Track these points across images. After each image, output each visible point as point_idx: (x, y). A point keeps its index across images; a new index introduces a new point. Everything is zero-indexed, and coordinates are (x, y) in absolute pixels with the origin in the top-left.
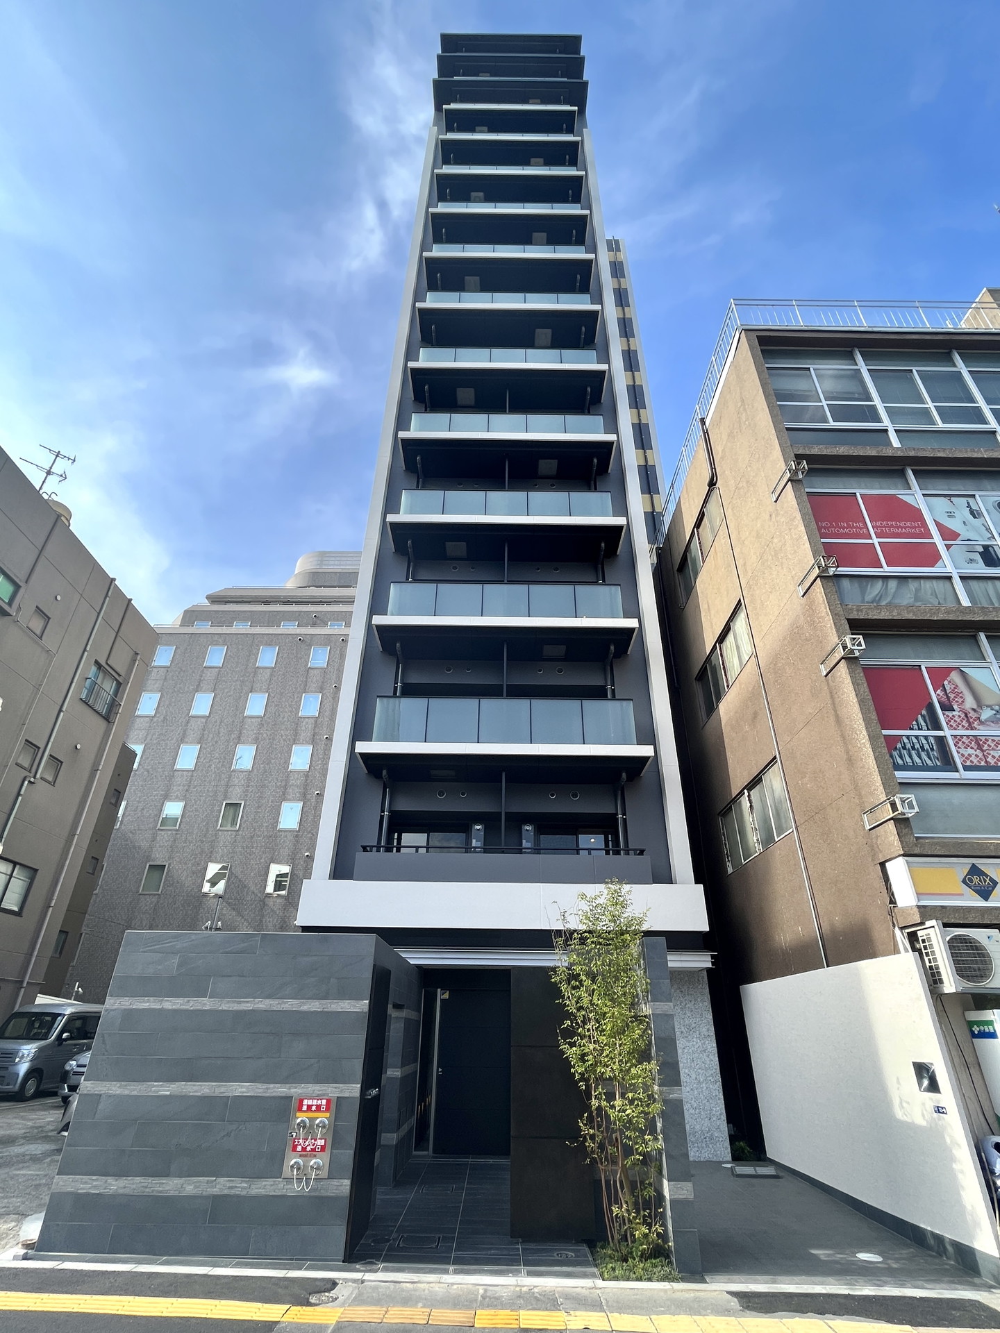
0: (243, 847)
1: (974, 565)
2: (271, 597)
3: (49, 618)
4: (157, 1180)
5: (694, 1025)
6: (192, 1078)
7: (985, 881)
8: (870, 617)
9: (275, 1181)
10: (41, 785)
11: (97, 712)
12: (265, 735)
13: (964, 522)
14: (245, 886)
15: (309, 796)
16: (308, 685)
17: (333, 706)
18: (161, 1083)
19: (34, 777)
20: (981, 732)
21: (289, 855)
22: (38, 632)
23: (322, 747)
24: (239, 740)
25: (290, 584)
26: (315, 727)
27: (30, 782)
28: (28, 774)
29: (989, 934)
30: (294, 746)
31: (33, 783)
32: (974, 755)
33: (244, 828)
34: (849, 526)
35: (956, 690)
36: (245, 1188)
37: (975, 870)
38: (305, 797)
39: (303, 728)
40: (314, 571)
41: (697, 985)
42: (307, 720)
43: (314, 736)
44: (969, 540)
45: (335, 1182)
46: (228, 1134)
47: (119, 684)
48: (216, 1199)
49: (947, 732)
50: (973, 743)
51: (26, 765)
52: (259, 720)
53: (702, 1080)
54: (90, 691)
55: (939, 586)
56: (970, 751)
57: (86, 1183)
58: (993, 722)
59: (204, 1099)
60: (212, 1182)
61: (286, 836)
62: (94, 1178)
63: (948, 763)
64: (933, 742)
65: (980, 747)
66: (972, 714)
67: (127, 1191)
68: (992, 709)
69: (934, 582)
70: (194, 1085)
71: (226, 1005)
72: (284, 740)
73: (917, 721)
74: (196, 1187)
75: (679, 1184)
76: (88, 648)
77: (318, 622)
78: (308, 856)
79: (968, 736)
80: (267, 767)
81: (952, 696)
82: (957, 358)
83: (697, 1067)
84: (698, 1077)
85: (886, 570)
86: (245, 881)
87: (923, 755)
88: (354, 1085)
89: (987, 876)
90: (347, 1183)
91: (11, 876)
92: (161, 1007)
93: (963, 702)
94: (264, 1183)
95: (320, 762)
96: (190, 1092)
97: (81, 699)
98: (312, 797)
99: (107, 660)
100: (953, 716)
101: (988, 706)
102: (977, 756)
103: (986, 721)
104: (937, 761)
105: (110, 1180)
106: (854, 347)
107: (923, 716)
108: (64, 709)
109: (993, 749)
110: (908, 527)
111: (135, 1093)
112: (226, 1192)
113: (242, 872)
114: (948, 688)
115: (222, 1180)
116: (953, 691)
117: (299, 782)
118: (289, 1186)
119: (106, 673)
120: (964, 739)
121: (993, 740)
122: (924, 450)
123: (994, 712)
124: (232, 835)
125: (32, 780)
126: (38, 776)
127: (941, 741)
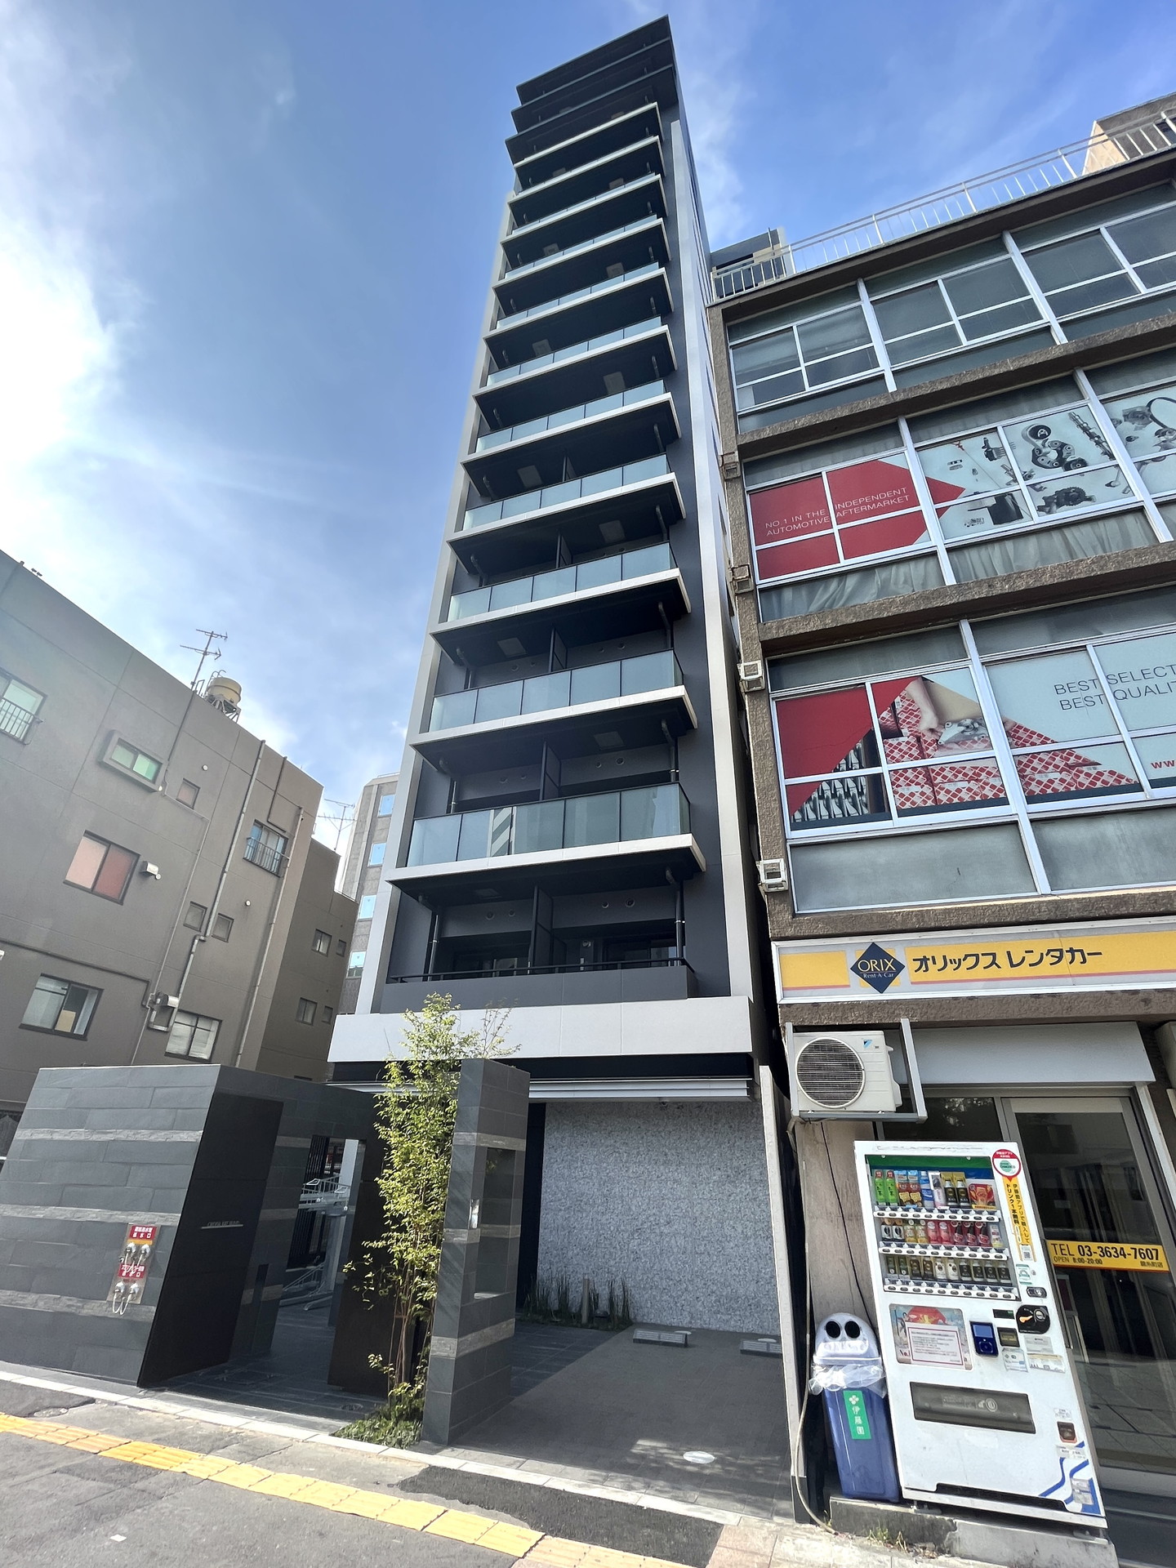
1: (977, 526)
3: (199, 788)
4: (21, 1295)
5: (743, 1168)
7: (885, 965)
8: (793, 632)
9: (100, 1303)
10: (214, 944)
11: (263, 869)
13: (974, 470)
18: (39, 1207)
19: (205, 936)
20: (936, 759)
22: (190, 802)
27: (200, 940)
28: (198, 933)
29: (866, 1038)
31: (204, 941)
32: (918, 792)
34: (805, 519)
35: (910, 708)
36: (78, 1307)
37: (874, 952)
41: (750, 1118)
44: (975, 493)
45: (145, 1309)
47: (286, 840)
48: (57, 1315)
49: (885, 768)
50: (921, 776)
51: (196, 925)
53: (749, 1234)
54: (255, 850)
55: (916, 570)
56: (914, 788)
58: (957, 743)
59: (66, 1223)
60: (58, 1299)
63: (879, 809)
64: (864, 783)
65: (930, 781)
66: (929, 737)
68: (960, 725)
69: (912, 564)
71: (95, 1136)
73: (847, 759)
74: (45, 1303)
75: (443, 1340)
76: (244, 810)
79: (914, 769)
81: (902, 716)
82: (1010, 242)
83: (745, 1219)
84: (745, 1230)
85: (844, 564)
87: (847, 803)
88: (176, 1214)
89: (889, 957)
90: (153, 1310)
91: (196, 1027)
93: (918, 722)
94: (93, 1304)
96: (57, 1216)
97: (244, 859)
99: (268, 817)
100: (900, 744)
101: (954, 722)
102: (923, 794)
103: (948, 742)
104: (864, 808)
106: (856, 279)
107: (857, 752)
108: (227, 870)
109: (950, 781)
110: (887, 498)
111: (20, 1215)
112: (65, 1310)
114: (899, 708)
115: (64, 1298)
116: (906, 710)
118: (110, 1309)
119: (269, 830)
120: (910, 774)
121: (952, 769)
122: (919, 387)
123: (962, 728)
125: (202, 938)
126: (208, 934)
127: (876, 781)
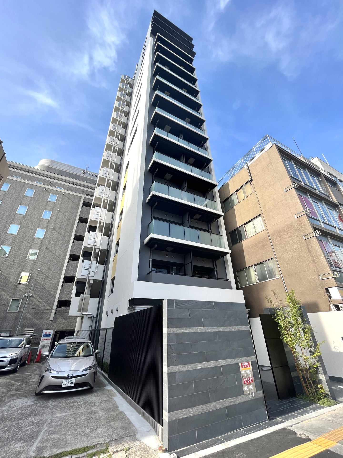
0: (9, 264)
2: (30, 170)
4: (207, 405)
6: (208, 360)
9: (242, 396)
12: (25, 222)
14: (8, 280)
15: (42, 248)
16: (47, 207)
17: (56, 217)
18: (197, 364)
21: (30, 269)
23: (50, 231)
24: (12, 222)
25: (37, 167)
26: (48, 223)
30: (38, 229)
33: (10, 257)
38: (40, 248)
39: (43, 223)
40: (49, 166)
42: (45, 220)
43: (47, 226)
45: (258, 392)
46: (224, 381)
48: (229, 407)
49: (330, 258)
52: (23, 216)
57: (181, 413)
60: (224, 401)
61: (30, 262)
62: (184, 410)
67: (197, 413)
70: (208, 363)
71: (210, 330)
72: (34, 226)
74: (220, 405)
77: (52, 185)
78: (39, 270)
80: (24, 235)
82: (307, 170)
86: (8, 278)
88: (254, 356)
90: (261, 392)
92: (188, 331)
94: (240, 398)
95: (48, 236)
96: (208, 366)
98: (43, 249)
105: (190, 409)
106: (291, 159)
111: (189, 369)
112: (230, 404)
113: (7, 274)
117: (38, 242)
118: (247, 397)
124: (4, 259)
